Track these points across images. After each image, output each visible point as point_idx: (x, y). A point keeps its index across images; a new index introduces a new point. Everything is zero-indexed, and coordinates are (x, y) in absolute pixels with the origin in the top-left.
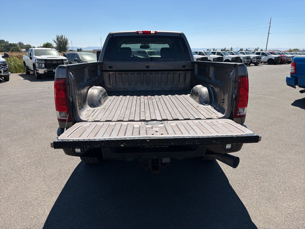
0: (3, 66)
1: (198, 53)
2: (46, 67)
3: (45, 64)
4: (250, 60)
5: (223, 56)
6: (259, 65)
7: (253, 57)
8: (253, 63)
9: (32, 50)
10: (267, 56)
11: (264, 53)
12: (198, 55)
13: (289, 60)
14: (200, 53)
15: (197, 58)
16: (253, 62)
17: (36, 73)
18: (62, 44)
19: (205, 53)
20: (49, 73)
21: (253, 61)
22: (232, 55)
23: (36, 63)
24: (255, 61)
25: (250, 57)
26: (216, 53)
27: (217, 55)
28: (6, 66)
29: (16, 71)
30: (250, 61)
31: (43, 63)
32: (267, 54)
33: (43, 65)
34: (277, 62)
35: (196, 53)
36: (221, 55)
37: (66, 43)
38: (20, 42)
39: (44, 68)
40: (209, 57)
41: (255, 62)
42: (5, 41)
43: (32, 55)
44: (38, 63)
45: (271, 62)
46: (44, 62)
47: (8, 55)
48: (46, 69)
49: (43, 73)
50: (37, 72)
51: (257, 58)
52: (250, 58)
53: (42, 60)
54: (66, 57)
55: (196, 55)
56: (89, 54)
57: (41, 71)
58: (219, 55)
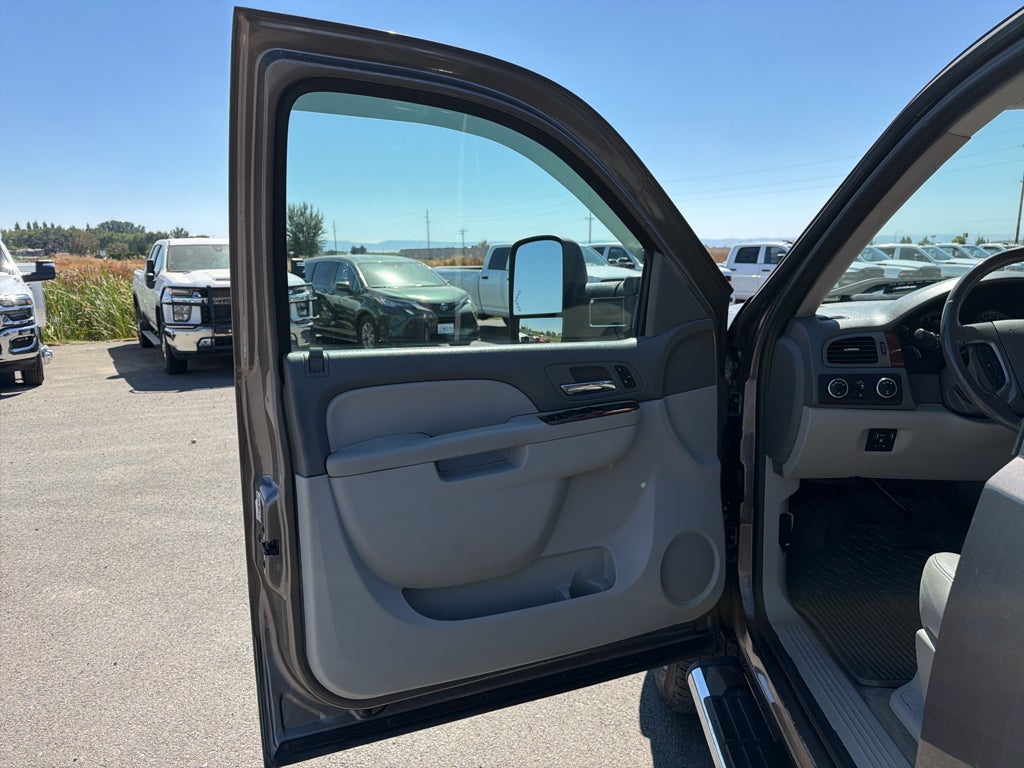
0: (10, 322)
2: (206, 322)
3: (205, 309)
9: (161, 246)
17: (164, 349)
18: (303, 232)
20: (219, 348)
22: (959, 257)
23: (164, 306)
28: (26, 321)
29: (112, 330)
31: (196, 304)
33: (196, 315)
37: (315, 228)
39: (196, 326)
42: (136, 226)
43: (156, 270)
44: (173, 304)
46: (199, 300)
47: (53, 269)
48: (207, 333)
49: (195, 349)
50: (168, 346)
53: (191, 291)
54: (302, 276)
56: (400, 264)
57: (185, 341)
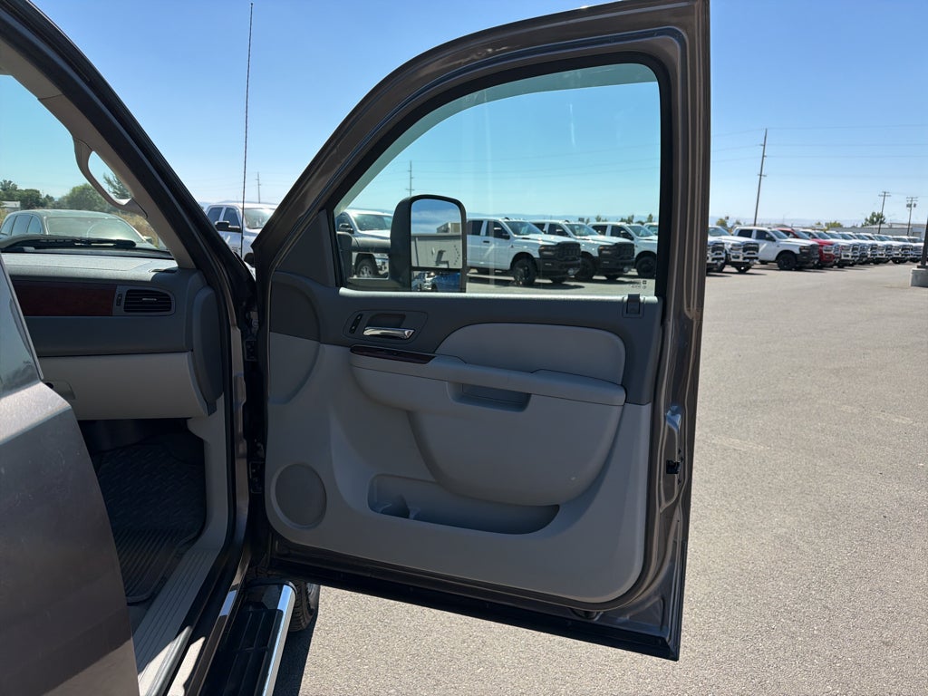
1: (546, 228)
4: (723, 255)
5: (632, 239)
6: (750, 271)
7: (734, 245)
8: (734, 265)
10: (774, 241)
11: (765, 233)
12: (545, 232)
13: (843, 258)
14: (553, 229)
15: (543, 246)
16: (733, 260)
19: (572, 227)
21: (734, 257)
24: (738, 257)
25: (723, 244)
26: (609, 231)
27: (612, 235)
30: (722, 259)
32: (773, 235)
34: (807, 263)
35: (540, 226)
36: (627, 235)
38: (5, 181)
40: (586, 244)
41: (741, 260)
45: (788, 261)
51: (746, 247)
52: (722, 249)
55: (536, 233)
58: (618, 236)
